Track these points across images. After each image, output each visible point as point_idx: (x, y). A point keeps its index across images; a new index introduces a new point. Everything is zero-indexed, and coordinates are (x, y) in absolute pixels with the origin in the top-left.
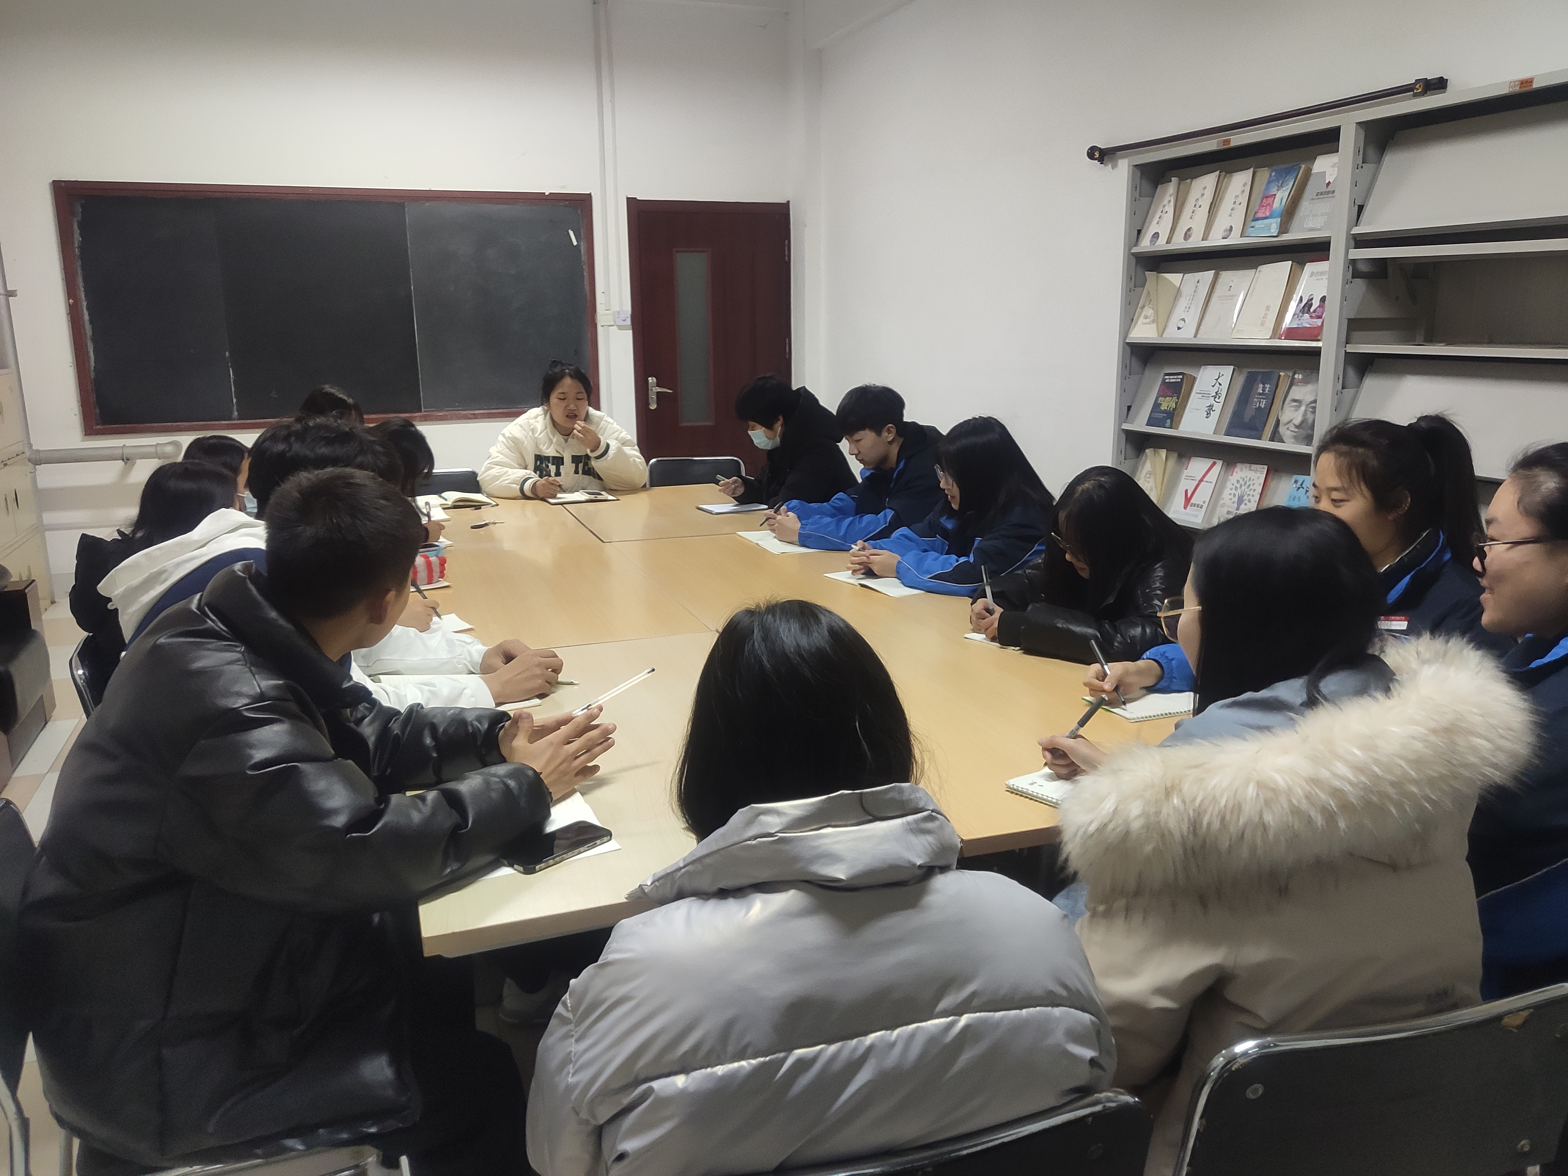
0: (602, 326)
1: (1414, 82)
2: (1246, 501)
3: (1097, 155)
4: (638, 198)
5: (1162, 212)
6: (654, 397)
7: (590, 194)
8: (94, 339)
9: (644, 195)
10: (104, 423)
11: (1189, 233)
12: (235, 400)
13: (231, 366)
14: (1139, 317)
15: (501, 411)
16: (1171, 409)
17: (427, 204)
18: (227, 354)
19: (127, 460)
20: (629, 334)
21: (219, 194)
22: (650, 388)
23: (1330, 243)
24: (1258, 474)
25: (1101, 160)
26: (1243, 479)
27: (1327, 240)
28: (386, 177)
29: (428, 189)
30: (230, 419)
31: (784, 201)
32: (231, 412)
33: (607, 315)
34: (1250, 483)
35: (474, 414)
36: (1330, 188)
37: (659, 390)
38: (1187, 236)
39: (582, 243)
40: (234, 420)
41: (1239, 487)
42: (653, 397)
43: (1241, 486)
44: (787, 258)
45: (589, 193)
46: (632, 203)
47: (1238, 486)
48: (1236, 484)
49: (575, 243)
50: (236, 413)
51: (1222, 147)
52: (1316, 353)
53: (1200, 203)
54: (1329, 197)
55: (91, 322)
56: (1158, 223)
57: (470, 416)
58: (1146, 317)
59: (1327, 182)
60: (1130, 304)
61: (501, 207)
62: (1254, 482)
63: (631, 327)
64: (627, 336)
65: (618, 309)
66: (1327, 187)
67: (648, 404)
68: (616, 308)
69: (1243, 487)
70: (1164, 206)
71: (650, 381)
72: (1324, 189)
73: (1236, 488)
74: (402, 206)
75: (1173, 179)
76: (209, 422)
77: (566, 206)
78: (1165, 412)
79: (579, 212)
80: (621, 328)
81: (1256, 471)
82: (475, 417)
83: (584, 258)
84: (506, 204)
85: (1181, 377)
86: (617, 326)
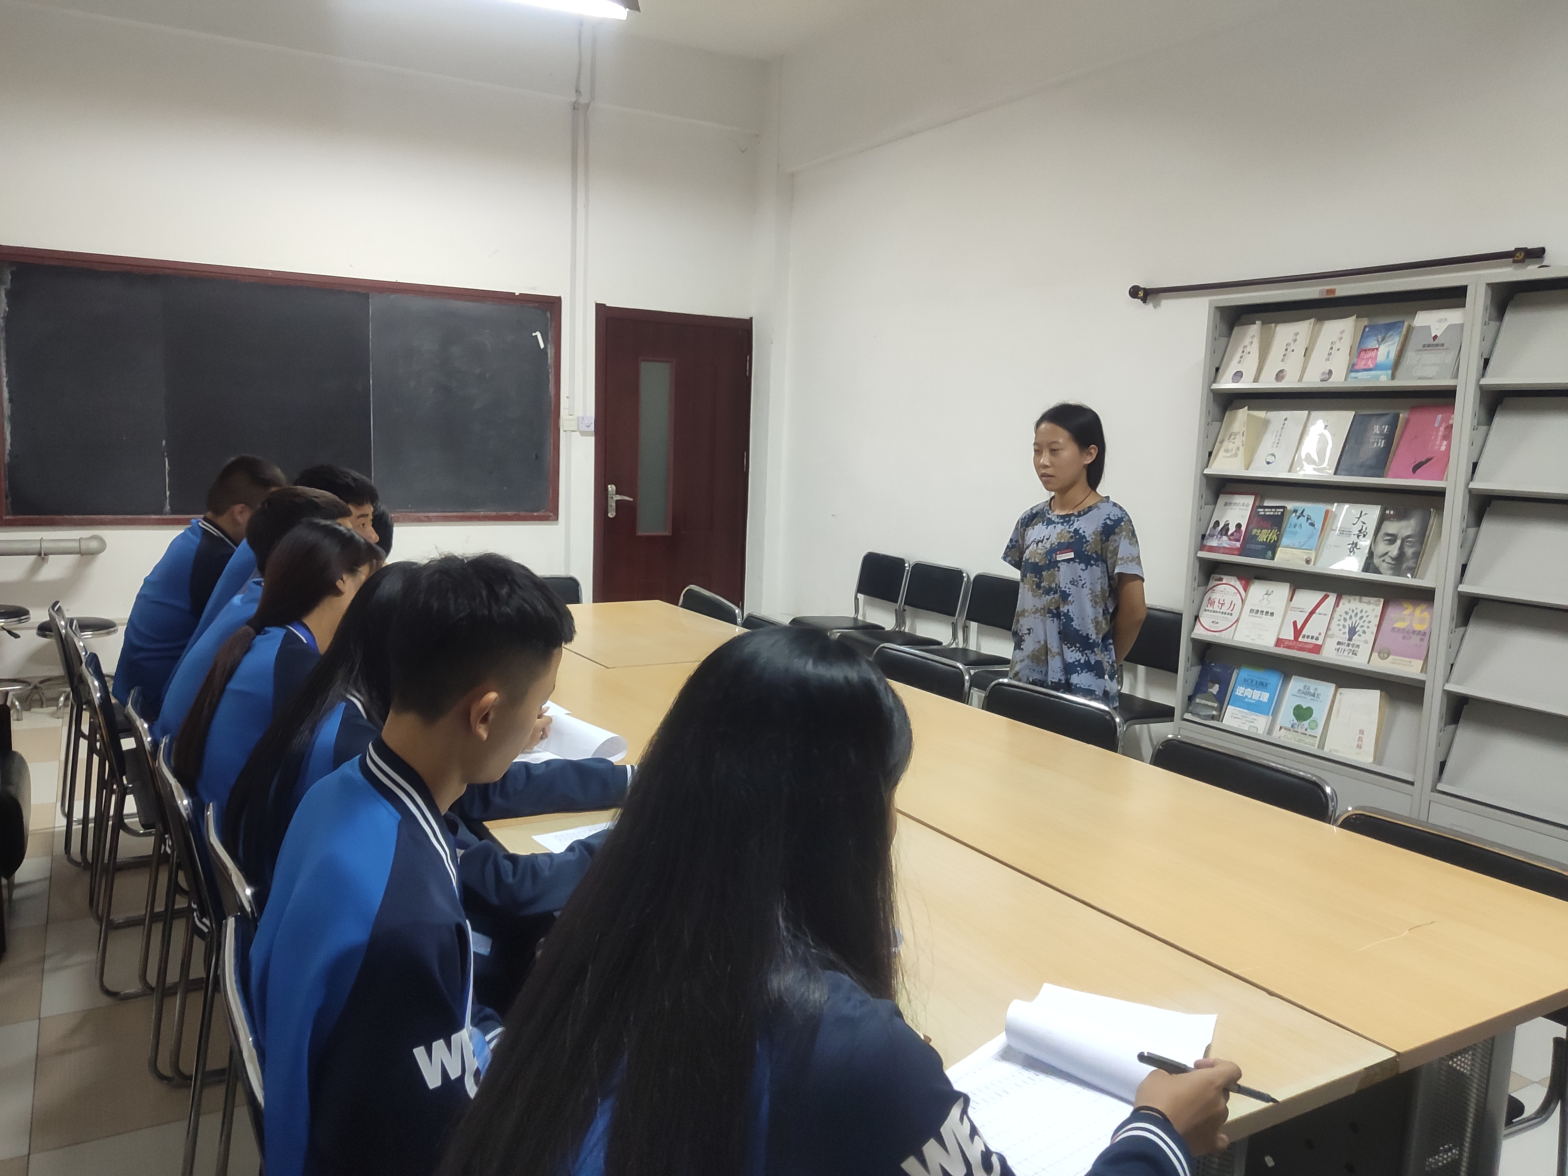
0: (565, 431)
1: (1513, 250)
2: (1360, 632)
3: (1141, 294)
4: (607, 305)
5: (1243, 352)
6: (614, 505)
7: (560, 298)
8: (12, 419)
9: (612, 302)
10: (15, 513)
11: (1281, 374)
12: (168, 493)
13: (167, 456)
14: (1219, 450)
15: (455, 514)
16: (1272, 541)
17: (392, 296)
18: (164, 442)
19: (42, 555)
20: (591, 441)
21: (170, 271)
22: (609, 496)
23: (1455, 391)
24: (1372, 607)
25: (1144, 300)
26: (1353, 611)
27: (1452, 389)
28: (351, 265)
29: (395, 281)
30: (161, 513)
31: (747, 317)
32: (164, 506)
33: (570, 420)
34: (1362, 614)
35: (428, 517)
36: (1436, 342)
37: (619, 497)
38: (1280, 376)
39: (549, 347)
40: (166, 514)
41: (1348, 619)
42: (612, 504)
43: (1351, 617)
44: (748, 373)
45: (558, 296)
46: (600, 308)
47: (1348, 617)
48: (1344, 615)
49: (542, 346)
50: (168, 508)
51: (1325, 296)
52: (1440, 494)
53: (1292, 347)
54: (1438, 349)
55: (11, 400)
56: (1239, 362)
57: (424, 519)
58: (1227, 451)
59: (1433, 335)
60: (1207, 437)
61: (468, 304)
62: (1367, 614)
63: (594, 433)
64: (590, 442)
65: (581, 415)
66: (1434, 341)
67: (606, 512)
68: (579, 413)
69: (1354, 619)
70: (1245, 347)
71: (610, 489)
72: (1431, 342)
73: (1345, 619)
74: (366, 297)
75: (1257, 322)
76: (137, 516)
77: (535, 308)
78: (1263, 543)
79: (549, 315)
80: (583, 433)
81: (1369, 603)
82: (429, 520)
83: (550, 361)
84: (473, 301)
85: (1282, 510)
86: (580, 432)
